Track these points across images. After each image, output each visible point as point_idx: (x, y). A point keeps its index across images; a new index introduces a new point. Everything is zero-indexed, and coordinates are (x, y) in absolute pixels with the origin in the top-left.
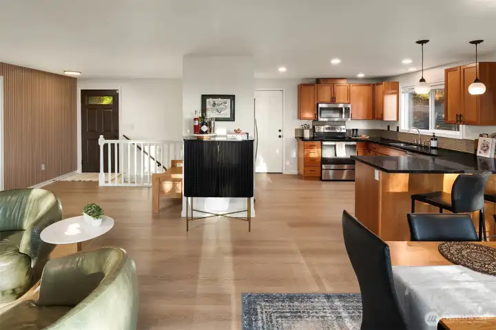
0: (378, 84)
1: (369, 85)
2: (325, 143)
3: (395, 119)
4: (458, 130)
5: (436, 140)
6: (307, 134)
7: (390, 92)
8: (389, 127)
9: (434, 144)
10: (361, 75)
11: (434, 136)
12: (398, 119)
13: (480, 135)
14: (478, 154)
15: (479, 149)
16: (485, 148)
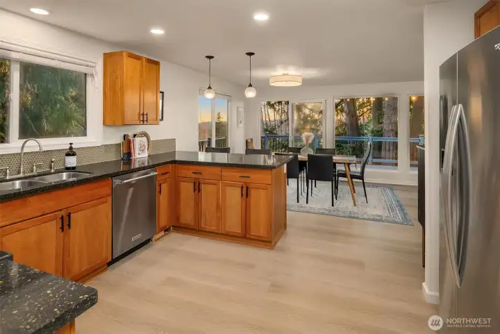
13: (125, 136)
14: (137, 156)
15: (137, 151)
16: (143, 148)
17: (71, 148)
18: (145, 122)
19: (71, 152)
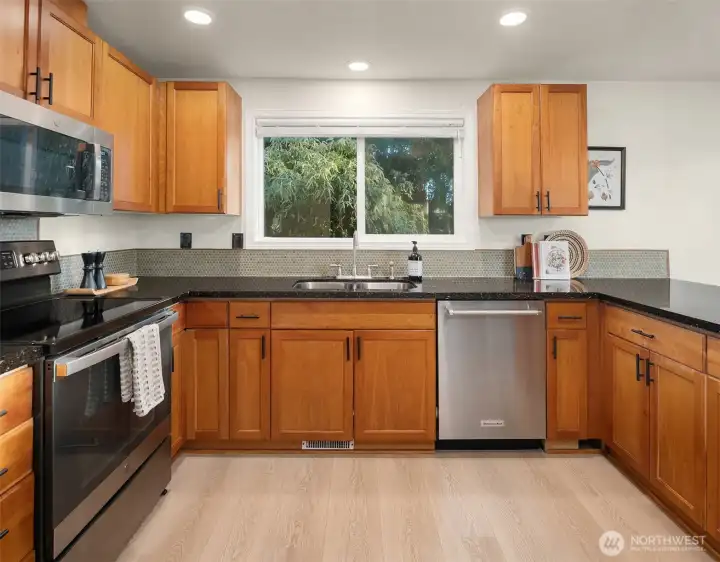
5: (419, 259)
12: (241, 211)
13: (524, 236)
14: (543, 276)
15: (544, 266)
16: (558, 262)
17: (415, 249)
18: (546, 211)
19: (415, 256)
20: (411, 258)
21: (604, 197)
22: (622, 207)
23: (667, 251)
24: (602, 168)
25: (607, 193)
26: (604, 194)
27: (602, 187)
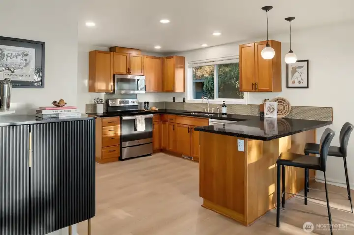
0: (167, 58)
1: (159, 58)
2: (125, 118)
3: (182, 91)
4: (243, 98)
5: (226, 107)
6: (101, 110)
7: (179, 66)
8: (174, 99)
9: (224, 110)
10: (158, 47)
11: (224, 104)
12: (184, 91)
13: (264, 100)
14: (266, 116)
15: (266, 112)
16: (271, 110)
20: (223, 107)
21: (300, 83)
22: (307, 87)
23: (332, 108)
24: (298, 69)
25: (301, 81)
26: (299, 82)
27: (298, 78)
